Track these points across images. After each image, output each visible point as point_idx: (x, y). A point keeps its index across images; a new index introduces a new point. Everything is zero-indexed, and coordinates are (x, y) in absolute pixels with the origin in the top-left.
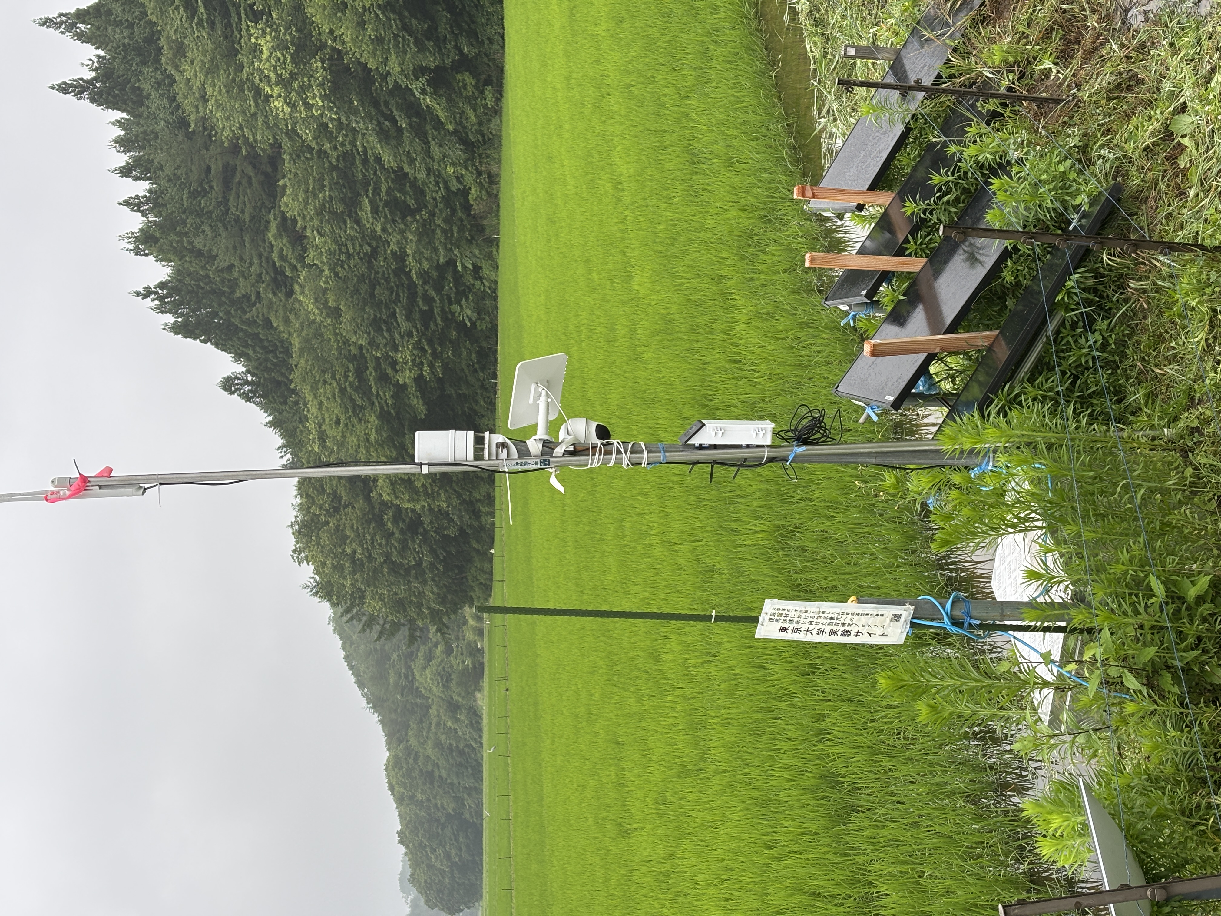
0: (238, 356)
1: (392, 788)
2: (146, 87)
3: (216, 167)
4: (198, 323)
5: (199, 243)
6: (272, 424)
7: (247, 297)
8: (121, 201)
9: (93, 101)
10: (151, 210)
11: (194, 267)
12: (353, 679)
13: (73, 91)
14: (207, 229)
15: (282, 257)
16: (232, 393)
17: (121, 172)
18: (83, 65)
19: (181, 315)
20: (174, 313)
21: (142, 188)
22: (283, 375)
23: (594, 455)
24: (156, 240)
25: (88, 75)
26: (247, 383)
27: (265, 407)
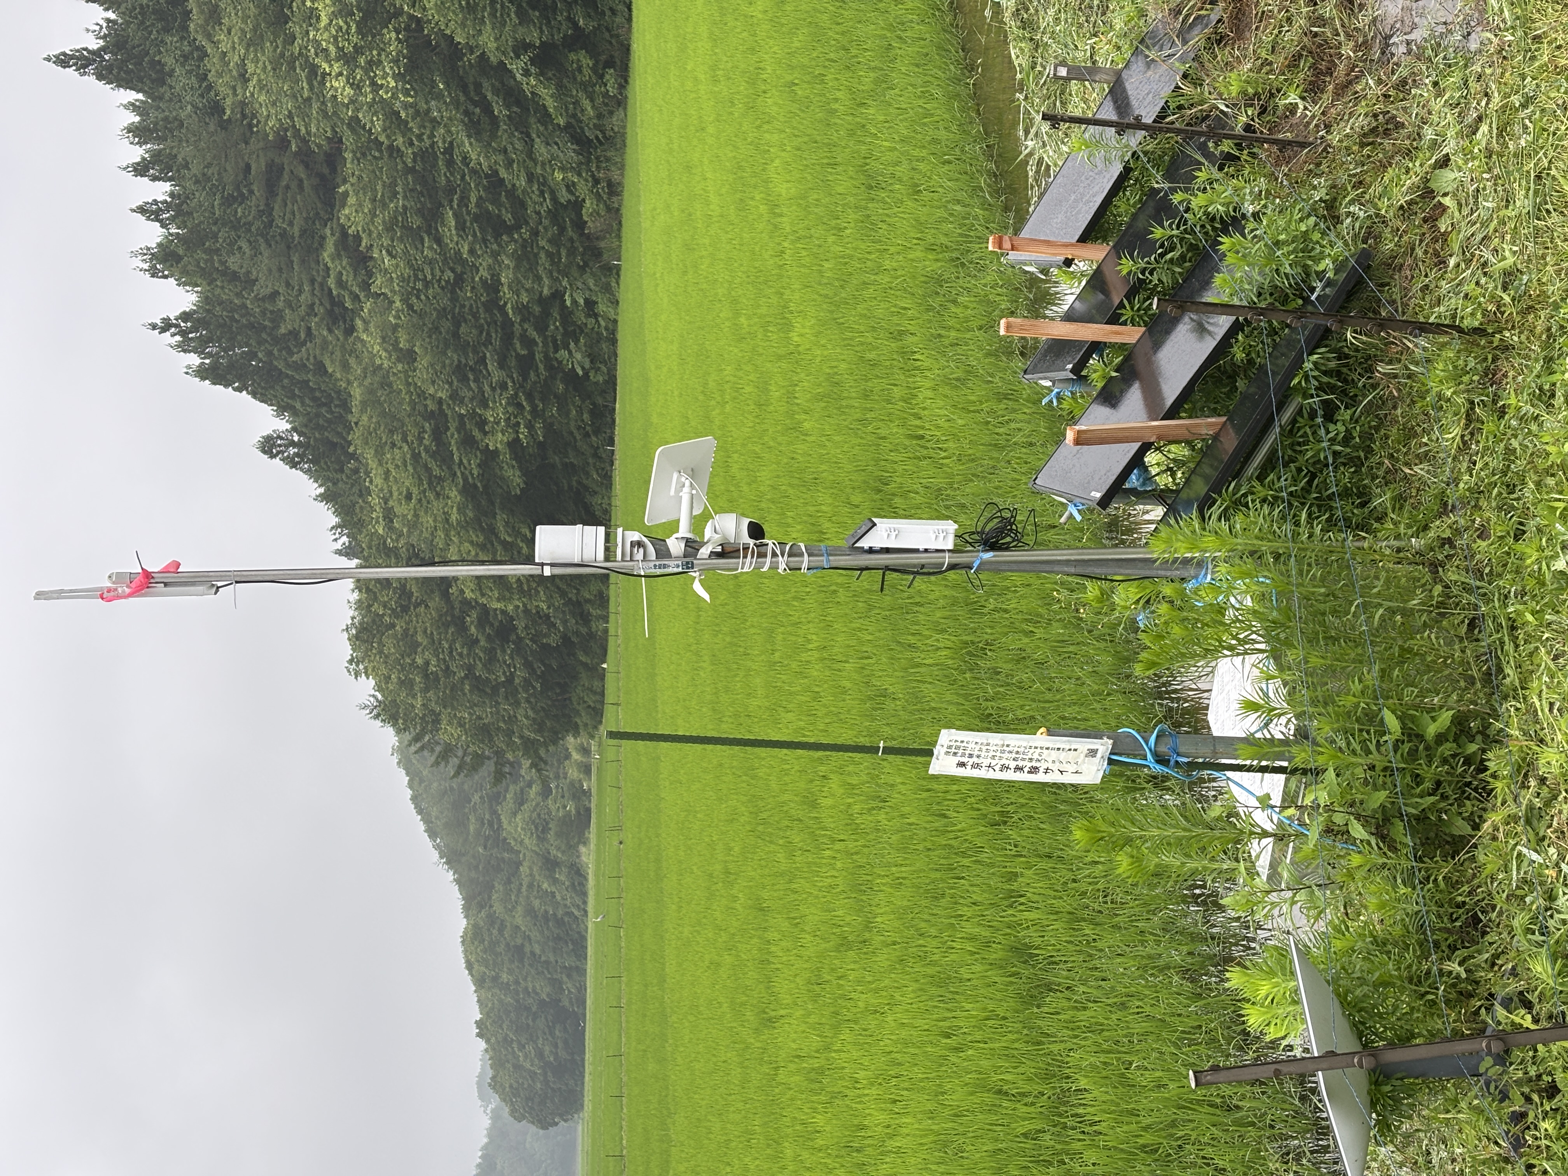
0: (281, 409)
1: (469, 966)
2: (169, 61)
3: (258, 166)
4: (231, 366)
5: (233, 262)
6: (325, 498)
7: (294, 334)
8: (134, 207)
9: (100, 77)
10: (172, 219)
11: (227, 293)
12: (422, 827)
13: (75, 64)
14: (245, 245)
15: (341, 284)
16: (273, 456)
17: (135, 170)
18: (88, 30)
19: (209, 355)
20: (200, 353)
21: (160, 191)
22: (339, 434)
23: (745, 557)
24: (178, 259)
25: (95, 44)
26: (293, 444)
27: (315, 475)
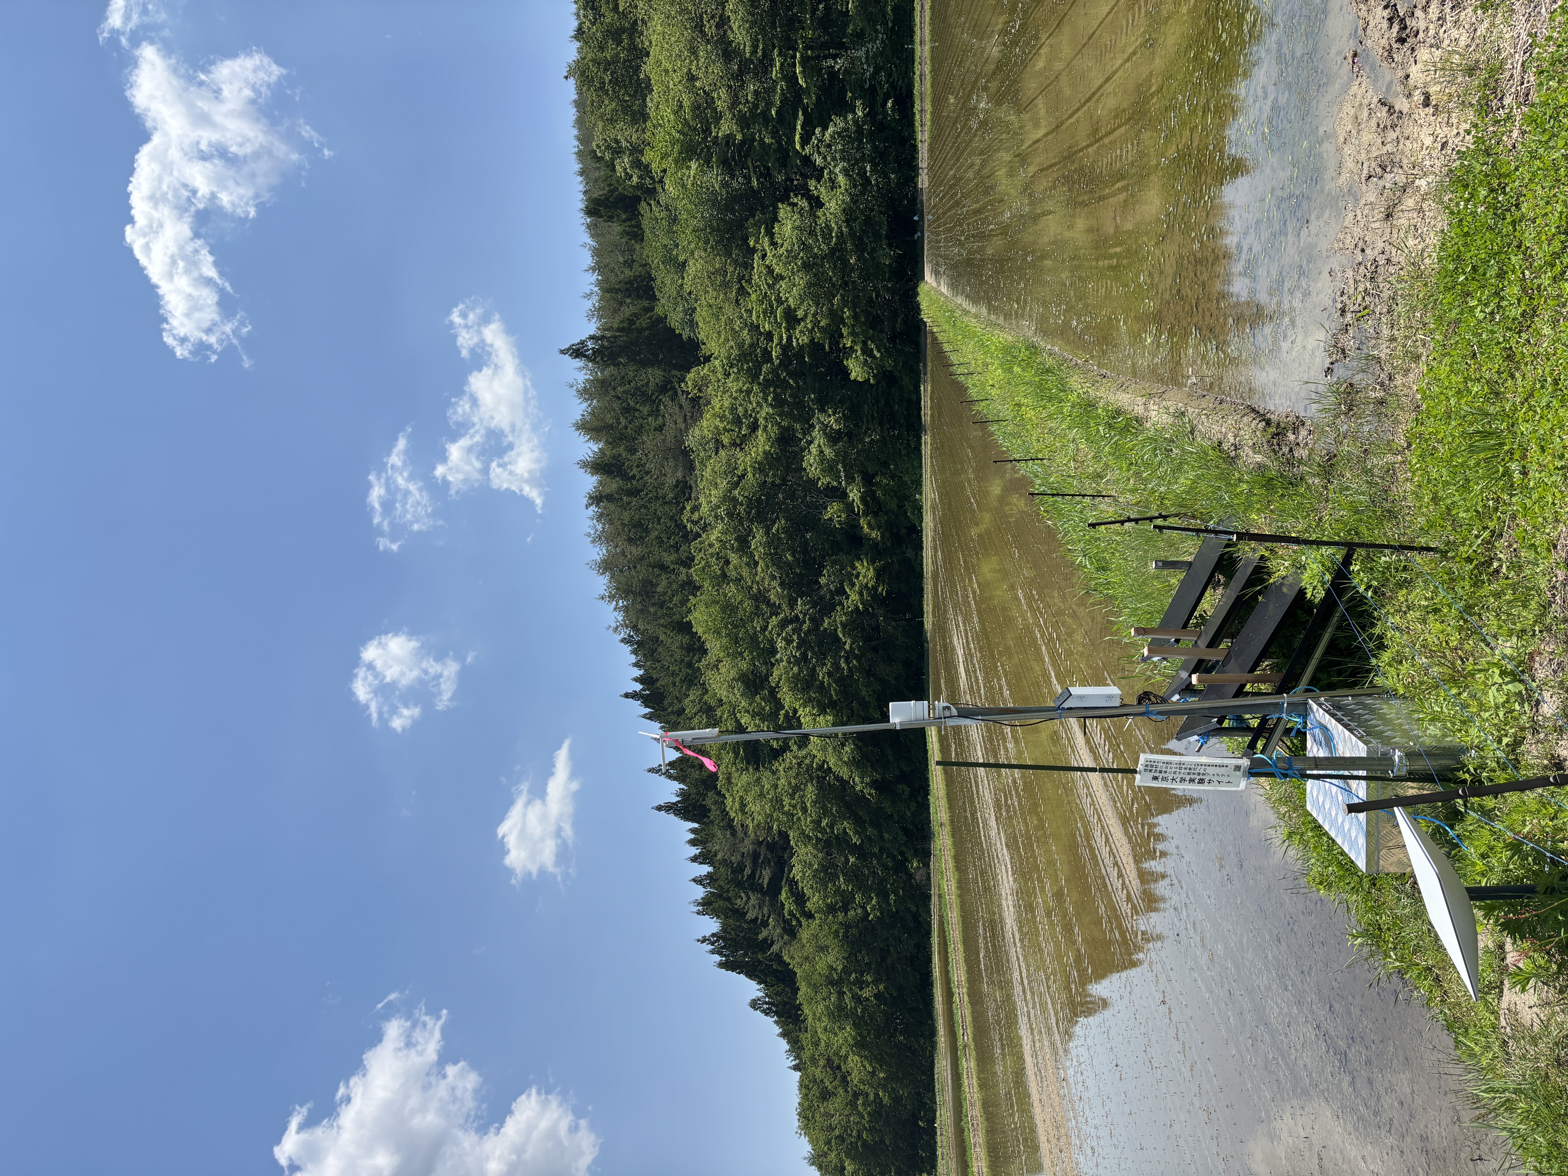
0: (761, 983)
2: (708, 806)
4: (736, 960)
5: (736, 904)
7: (765, 940)
8: (691, 879)
9: (676, 815)
10: (709, 884)
11: (733, 921)
13: (666, 810)
14: (742, 894)
15: (790, 913)
16: (756, 1010)
17: (692, 860)
18: (671, 794)
19: (725, 956)
20: (721, 954)
21: (705, 869)
22: (791, 996)
24: (711, 904)
25: (674, 800)
26: (766, 1003)
27: (777, 1021)
